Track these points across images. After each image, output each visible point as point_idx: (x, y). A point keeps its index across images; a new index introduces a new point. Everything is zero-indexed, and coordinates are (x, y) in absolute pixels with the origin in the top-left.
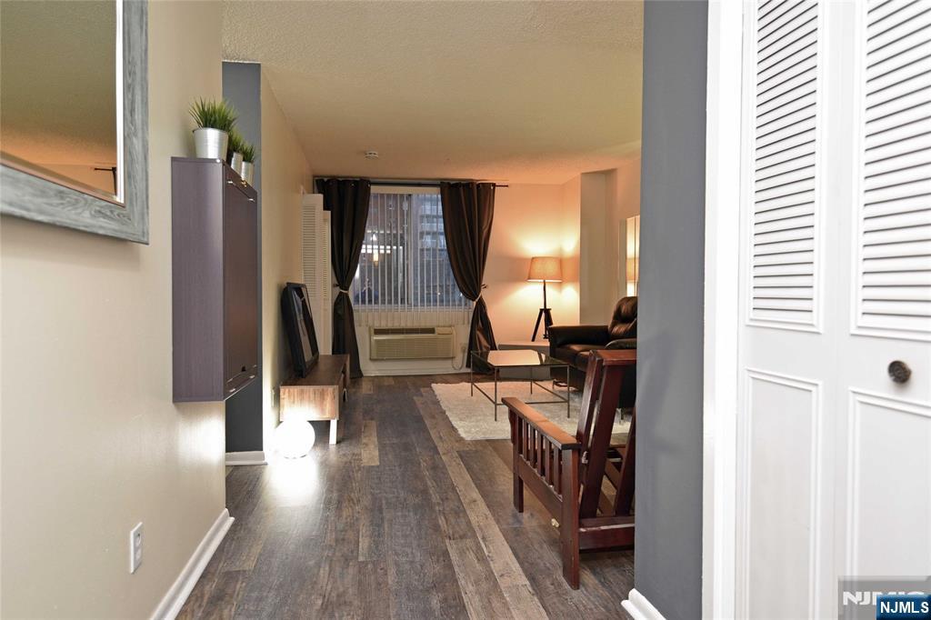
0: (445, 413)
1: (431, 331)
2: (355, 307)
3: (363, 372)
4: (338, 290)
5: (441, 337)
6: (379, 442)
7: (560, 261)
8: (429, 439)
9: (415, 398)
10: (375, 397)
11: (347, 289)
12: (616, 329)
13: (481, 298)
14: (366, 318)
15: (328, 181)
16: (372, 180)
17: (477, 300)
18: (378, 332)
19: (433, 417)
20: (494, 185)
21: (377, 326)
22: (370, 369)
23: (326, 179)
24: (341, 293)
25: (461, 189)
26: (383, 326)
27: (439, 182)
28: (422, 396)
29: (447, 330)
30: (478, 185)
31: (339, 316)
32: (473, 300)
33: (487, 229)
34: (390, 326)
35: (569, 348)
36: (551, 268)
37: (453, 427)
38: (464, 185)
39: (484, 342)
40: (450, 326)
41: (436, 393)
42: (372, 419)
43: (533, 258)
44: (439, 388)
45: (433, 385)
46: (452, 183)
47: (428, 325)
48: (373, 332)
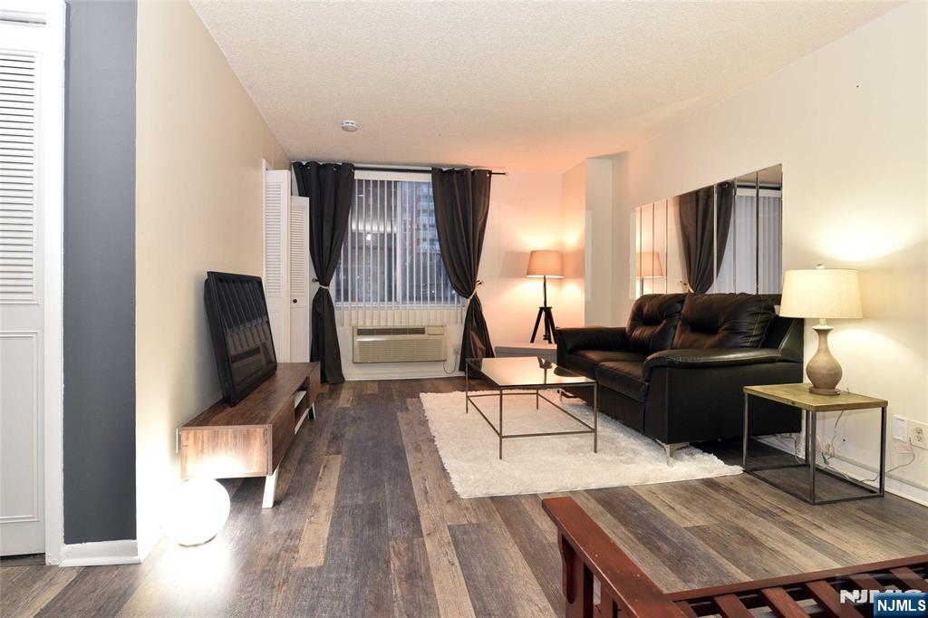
0: (434, 441)
1: (421, 331)
2: (336, 305)
3: (345, 377)
4: (317, 285)
5: (431, 337)
6: (337, 502)
7: (561, 255)
8: (410, 497)
9: (399, 414)
10: (352, 412)
11: (328, 284)
12: (637, 333)
13: (476, 295)
14: (348, 317)
15: (308, 164)
16: (355, 165)
17: (471, 297)
18: (362, 332)
19: (418, 449)
20: (490, 173)
21: (361, 326)
22: (351, 373)
23: (304, 163)
24: (320, 288)
25: (455, 175)
26: (368, 325)
27: (430, 169)
28: (407, 409)
29: (439, 331)
30: (473, 173)
31: (319, 314)
32: (467, 298)
33: (482, 220)
34: (376, 325)
35: (584, 356)
36: (553, 263)
37: (444, 469)
38: (457, 172)
39: (479, 344)
40: (442, 326)
41: (426, 406)
42: (338, 452)
43: (533, 253)
44: (429, 399)
45: (422, 395)
46: (444, 169)
47: (418, 325)
48: (356, 332)
